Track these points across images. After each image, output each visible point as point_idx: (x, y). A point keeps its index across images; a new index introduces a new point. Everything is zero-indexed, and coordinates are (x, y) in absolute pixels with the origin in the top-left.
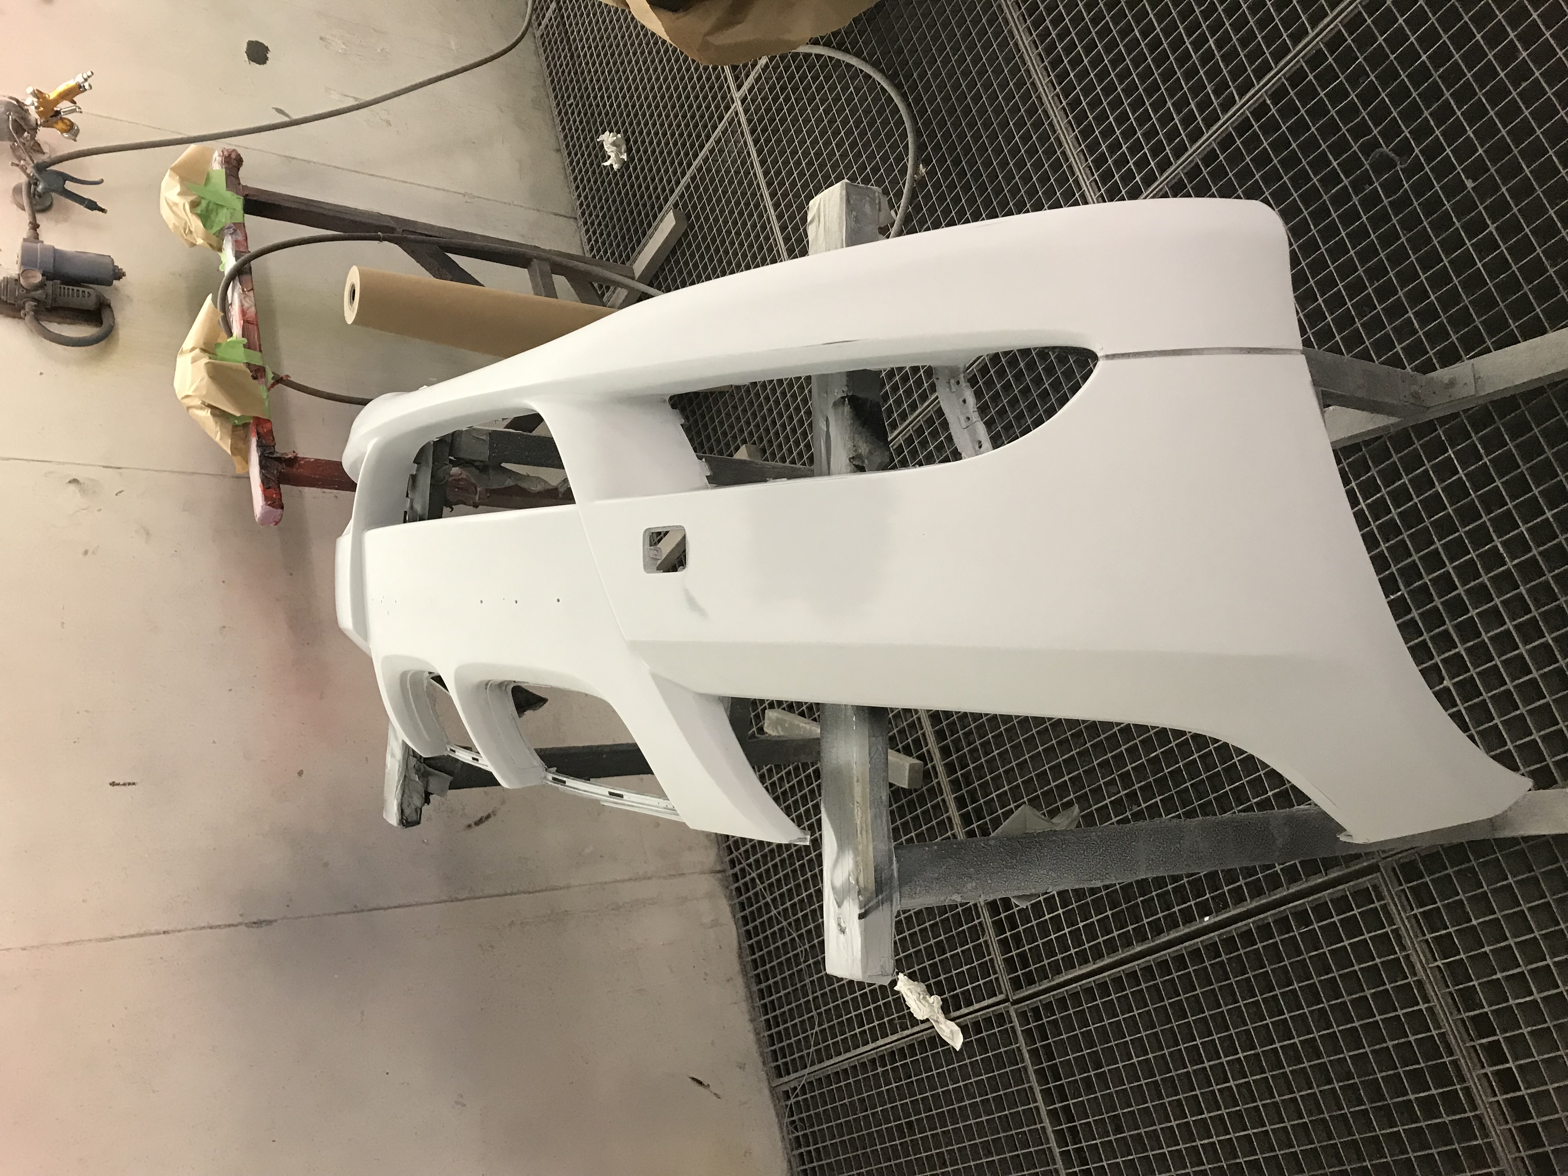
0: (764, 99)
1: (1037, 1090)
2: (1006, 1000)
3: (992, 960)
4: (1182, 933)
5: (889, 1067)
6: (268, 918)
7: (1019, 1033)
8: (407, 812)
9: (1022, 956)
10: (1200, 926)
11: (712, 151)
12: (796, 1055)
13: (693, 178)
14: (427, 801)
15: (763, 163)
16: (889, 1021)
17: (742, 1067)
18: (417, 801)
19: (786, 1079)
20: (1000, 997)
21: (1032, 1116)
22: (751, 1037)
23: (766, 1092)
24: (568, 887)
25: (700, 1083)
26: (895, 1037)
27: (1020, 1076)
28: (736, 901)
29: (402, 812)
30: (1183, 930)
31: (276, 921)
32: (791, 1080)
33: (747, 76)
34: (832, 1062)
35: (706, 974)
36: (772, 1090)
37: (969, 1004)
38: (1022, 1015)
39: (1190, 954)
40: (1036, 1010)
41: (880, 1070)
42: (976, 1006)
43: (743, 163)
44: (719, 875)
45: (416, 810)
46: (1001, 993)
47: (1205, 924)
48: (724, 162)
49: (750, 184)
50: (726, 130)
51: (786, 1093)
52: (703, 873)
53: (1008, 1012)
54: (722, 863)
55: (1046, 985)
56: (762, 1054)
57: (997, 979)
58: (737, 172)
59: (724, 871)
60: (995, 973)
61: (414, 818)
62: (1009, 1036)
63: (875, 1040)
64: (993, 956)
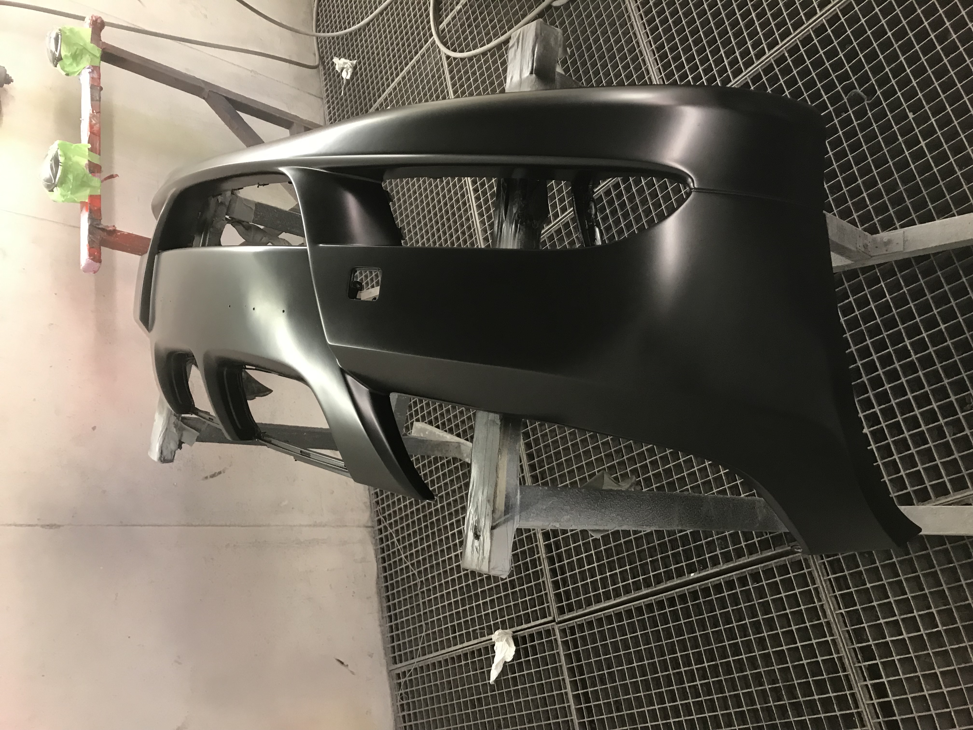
0: (456, 31)
1: (567, 681)
2: (554, 621)
3: (546, 594)
4: (675, 583)
5: (469, 661)
6: (58, 523)
7: (560, 643)
8: (165, 453)
9: (567, 593)
10: (688, 579)
11: (418, 62)
12: (408, 650)
13: (404, 78)
14: (180, 447)
15: (451, 71)
16: (473, 631)
17: (371, 656)
18: (173, 446)
19: (399, 665)
20: (550, 619)
21: (562, 698)
22: (379, 636)
23: (385, 673)
24: (269, 525)
25: (342, 663)
26: (476, 641)
27: (557, 671)
28: (379, 547)
29: (161, 453)
30: (676, 581)
31: (63, 526)
32: (402, 667)
33: (446, 16)
34: (431, 655)
35: (354, 593)
36: (390, 672)
37: (528, 622)
38: (563, 632)
39: (679, 597)
40: (572, 629)
41: (463, 663)
42: (533, 624)
43: (438, 70)
44: (370, 529)
45: (171, 452)
46: (550, 616)
47: (691, 578)
48: (425, 69)
49: (441, 84)
51: (398, 675)
52: (359, 526)
53: (553, 629)
54: (373, 521)
55: (581, 612)
56: (385, 649)
57: (548, 607)
58: (433, 76)
59: (373, 527)
60: (548, 602)
61: (169, 457)
62: (552, 645)
63: (462, 643)
64: (547, 591)
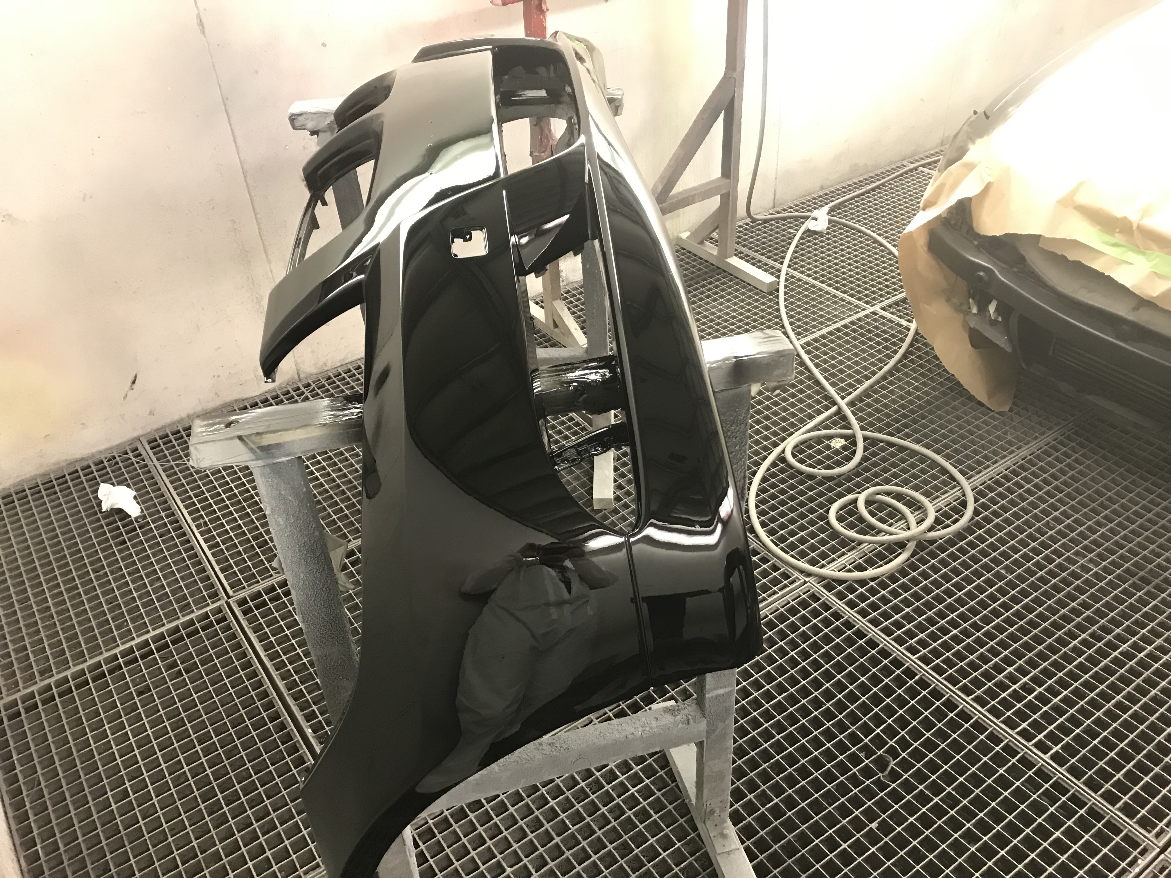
0: (876, 328)
1: (163, 629)
2: (229, 597)
3: (258, 582)
4: (297, 714)
5: (166, 520)
7: (205, 610)
9: (264, 604)
10: (304, 727)
11: (835, 296)
12: (166, 452)
13: (813, 286)
16: (201, 515)
17: (151, 413)
19: (148, 447)
20: (230, 592)
21: (142, 628)
22: (176, 417)
23: (135, 434)
24: (269, 262)
25: (134, 382)
26: (190, 521)
27: (172, 615)
29: (300, 115)
31: (205, 37)
32: (146, 451)
34: (165, 478)
35: (219, 376)
36: (138, 439)
38: (219, 610)
39: (282, 723)
40: (224, 619)
41: (163, 514)
42: (221, 576)
43: (829, 320)
46: (234, 592)
48: (828, 306)
50: (851, 304)
51: (136, 449)
53: (220, 599)
55: (244, 623)
56: (164, 427)
57: (244, 588)
60: (249, 586)
61: (297, 124)
62: (201, 602)
63: (186, 507)
64: (261, 582)
